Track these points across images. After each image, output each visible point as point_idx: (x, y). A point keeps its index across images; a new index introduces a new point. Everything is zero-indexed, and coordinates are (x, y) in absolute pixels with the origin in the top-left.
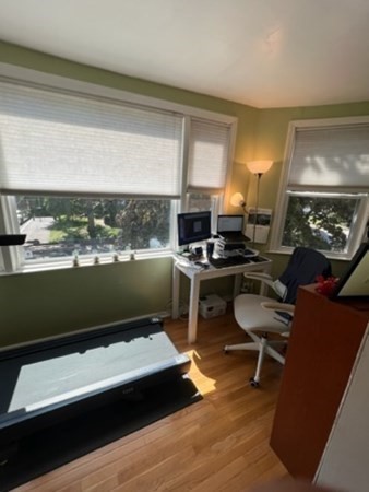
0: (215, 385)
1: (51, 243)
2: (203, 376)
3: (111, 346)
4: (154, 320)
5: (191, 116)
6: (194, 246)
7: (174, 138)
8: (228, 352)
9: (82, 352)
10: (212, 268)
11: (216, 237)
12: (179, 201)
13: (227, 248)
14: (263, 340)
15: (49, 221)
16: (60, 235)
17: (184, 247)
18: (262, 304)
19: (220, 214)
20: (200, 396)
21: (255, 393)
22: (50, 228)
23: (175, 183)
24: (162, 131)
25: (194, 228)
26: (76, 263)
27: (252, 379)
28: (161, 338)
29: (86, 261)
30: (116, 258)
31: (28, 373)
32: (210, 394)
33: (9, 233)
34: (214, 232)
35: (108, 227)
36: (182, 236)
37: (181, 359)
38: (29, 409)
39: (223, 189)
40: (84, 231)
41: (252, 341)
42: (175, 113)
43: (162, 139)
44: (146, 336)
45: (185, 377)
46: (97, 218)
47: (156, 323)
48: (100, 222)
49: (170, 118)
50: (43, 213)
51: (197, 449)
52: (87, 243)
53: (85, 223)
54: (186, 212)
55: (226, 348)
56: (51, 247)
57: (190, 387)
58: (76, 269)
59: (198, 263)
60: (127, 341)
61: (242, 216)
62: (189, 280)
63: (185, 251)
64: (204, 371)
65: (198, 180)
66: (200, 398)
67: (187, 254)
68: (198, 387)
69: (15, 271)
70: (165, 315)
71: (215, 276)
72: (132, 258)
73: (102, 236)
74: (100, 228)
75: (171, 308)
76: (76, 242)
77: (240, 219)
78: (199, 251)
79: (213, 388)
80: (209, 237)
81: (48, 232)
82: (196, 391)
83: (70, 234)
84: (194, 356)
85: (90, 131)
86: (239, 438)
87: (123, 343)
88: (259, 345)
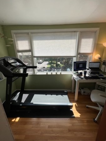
0: (80, 116)
1: (47, 68)
2: (77, 111)
3: (53, 95)
4: (65, 91)
5: (81, 31)
6: (79, 71)
7: (74, 39)
8: (87, 107)
9: (46, 95)
10: (84, 79)
11: (88, 69)
12: (76, 58)
13: (91, 73)
14: (102, 107)
15: (47, 62)
16: (49, 66)
17: (76, 72)
18: (99, 94)
19: (91, 62)
20: (74, 116)
21: (95, 124)
22: (48, 64)
23: (74, 52)
24: (71, 38)
25: (79, 66)
26: (47, 73)
27: (94, 119)
28: (66, 97)
29: (54, 73)
30: (56, 73)
31: (36, 96)
32: (78, 118)
33: (35, 66)
34: (87, 67)
35: (61, 64)
36: (75, 68)
37: (70, 104)
38: (34, 103)
39: (92, 53)
40: (55, 65)
41: (98, 107)
42: (75, 32)
43: (71, 40)
44: (62, 95)
45: (71, 110)
46: (58, 62)
47: (66, 92)
48: (59, 63)
49: (73, 33)
50: (46, 61)
51: (69, 131)
52: (55, 68)
53: (55, 63)
54: (78, 61)
55: (87, 106)
56: (47, 69)
57: (72, 113)
58: (47, 75)
59: (80, 77)
60: (57, 95)
61: (100, 62)
62: (76, 82)
63: (77, 73)
64: (77, 110)
65: (82, 51)
66: (74, 117)
67: (77, 74)
68: (74, 114)
69: (35, 74)
70: (69, 91)
71: (84, 82)
72: (61, 73)
73: (59, 67)
74: (59, 64)
75: (71, 89)
76: (53, 68)
77: (99, 63)
78: (81, 73)
79: (79, 116)
80: (85, 69)
81: (47, 65)
82: (73, 115)
83: (52, 66)
84: (76, 105)
85: (51, 41)
86: (84, 134)
87: (56, 95)
88: (100, 109)
